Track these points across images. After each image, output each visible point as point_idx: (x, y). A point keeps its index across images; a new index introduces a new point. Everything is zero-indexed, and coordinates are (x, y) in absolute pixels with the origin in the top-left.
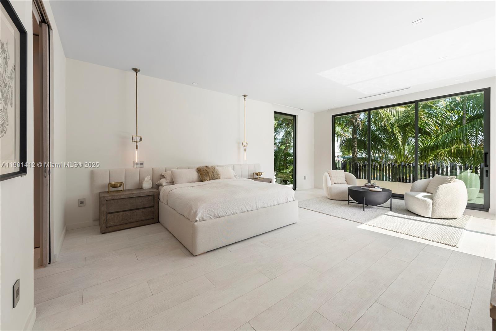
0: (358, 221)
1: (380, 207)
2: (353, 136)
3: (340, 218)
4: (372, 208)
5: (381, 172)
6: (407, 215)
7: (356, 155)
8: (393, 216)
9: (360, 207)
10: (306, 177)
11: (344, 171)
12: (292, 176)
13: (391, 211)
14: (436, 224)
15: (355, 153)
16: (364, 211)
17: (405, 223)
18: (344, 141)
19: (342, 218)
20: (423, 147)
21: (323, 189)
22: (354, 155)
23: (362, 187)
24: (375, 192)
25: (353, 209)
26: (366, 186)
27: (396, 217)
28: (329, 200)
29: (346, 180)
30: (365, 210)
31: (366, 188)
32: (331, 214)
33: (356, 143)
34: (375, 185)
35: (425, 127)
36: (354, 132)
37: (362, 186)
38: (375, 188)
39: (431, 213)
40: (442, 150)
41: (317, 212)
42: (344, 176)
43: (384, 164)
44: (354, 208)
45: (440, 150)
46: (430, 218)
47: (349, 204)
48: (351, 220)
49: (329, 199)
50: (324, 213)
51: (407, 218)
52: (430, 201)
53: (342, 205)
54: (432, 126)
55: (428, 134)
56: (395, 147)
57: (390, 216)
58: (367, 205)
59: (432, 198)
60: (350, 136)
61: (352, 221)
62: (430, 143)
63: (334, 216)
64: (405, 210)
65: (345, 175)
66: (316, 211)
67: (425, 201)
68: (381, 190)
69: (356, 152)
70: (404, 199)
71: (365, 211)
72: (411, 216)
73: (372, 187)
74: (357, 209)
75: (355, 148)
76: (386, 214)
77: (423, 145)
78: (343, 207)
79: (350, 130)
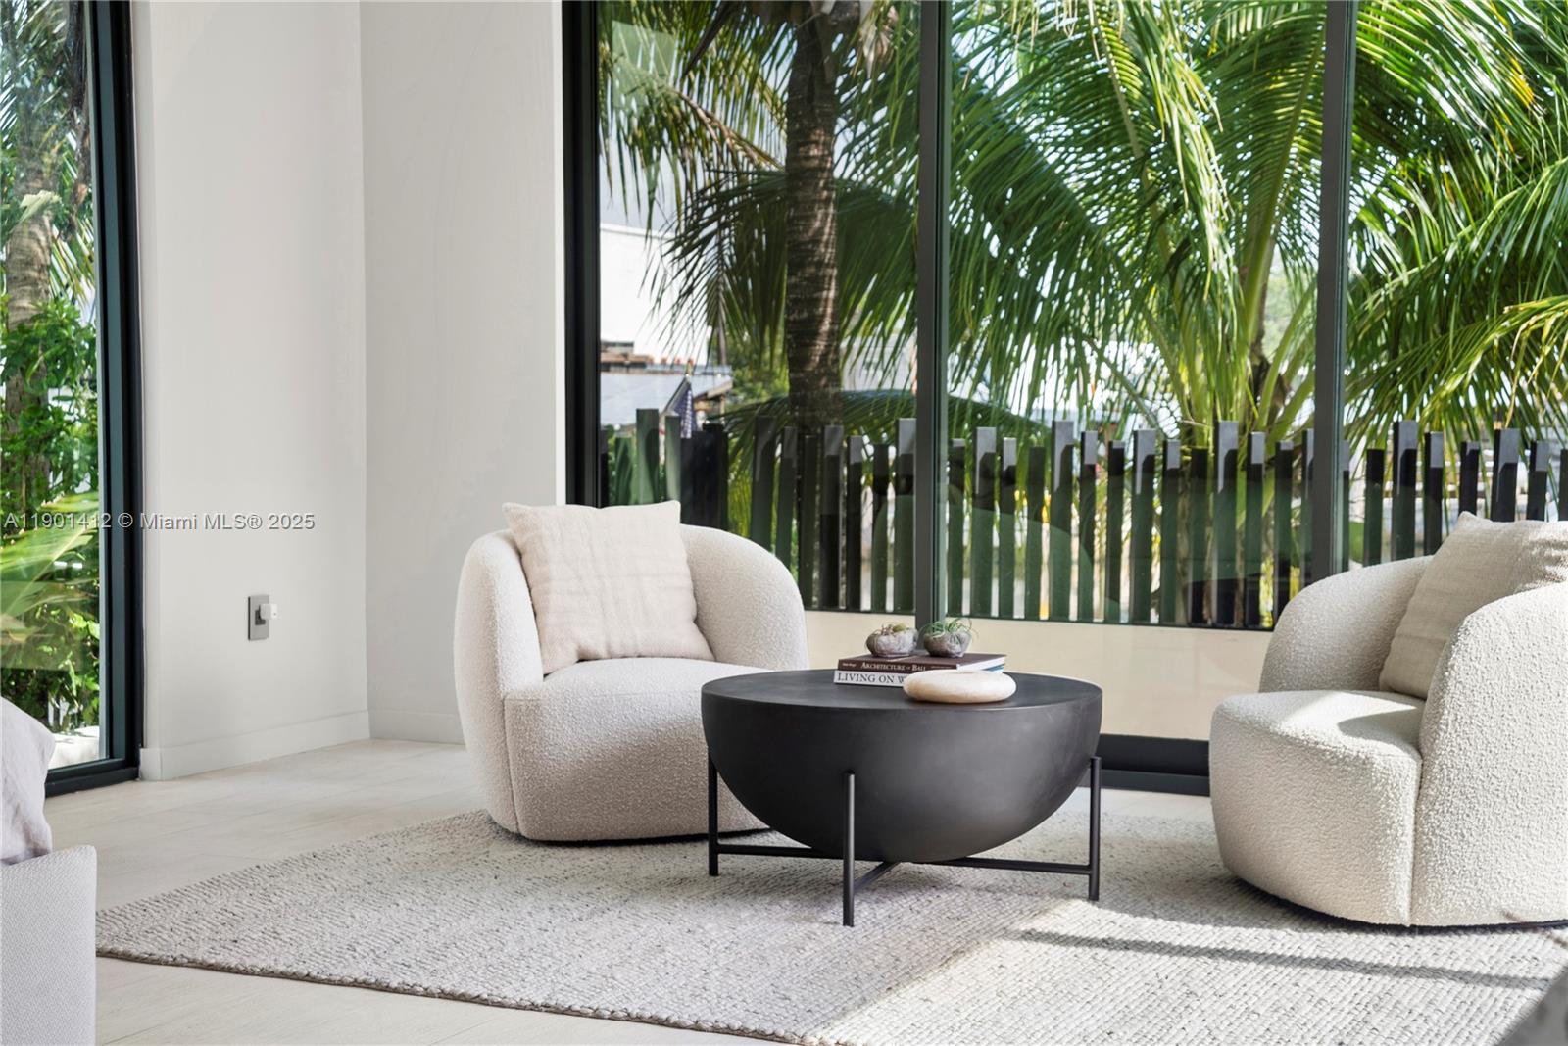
0: (769, 1029)
1: (1004, 873)
2: (797, 141)
3: (597, 1016)
4: (934, 884)
5: (1046, 527)
6: (1219, 922)
7: (824, 356)
8: (1107, 943)
9: (814, 891)
10: (272, 612)
11: (687, 518)
12: (91, 609)
13: (1093, 896)
14: (1436, 973)
15: (816, 334)
16: (848, 920)
17: (1190, 993)
18: (721, 199)
19: (613, 1017)
20: (1404, 277)
21: (459, 744)
22: (807, 360)
23: (841, 677)
24: (949, 714)
25: (745, 914)
26: (877, 657)
27: (1126, 946)
28: (517, 850)
29: (696, 621)
30: (862, 910)
31: (877, 679)
32: (510, 994)
33: (824, 223)
34: (956, 648)
35: (1429, 75)
36: (810, 99)
37: (844, 665)
38: (961, 668)
39: (1405, 876)
40: (1545, 303)
41: (356, 984)
42: (685, 569)
43: (1068, 451)
44: (762, 902)
45: (1533, 304)
46: (1398, 930)
47: (713, 870)
48: (709, 1018)
49: (519, 838)
50: (433, 984)
51: (1214, 953)
52: (1394, 759)
53: (635, 893)
54: (1485, 69)
55: (1452, 145)
56: (1183, 271)
57: (1079, 942)
58: (887, 864)
59: (1413, 735)
60: (773, 142)
61: (716, 1030)
62: (1464, 242)
63: (534, 1007)
64: (1216, 880)
65: (693, 564)
66: (338, 973)
67: (1364, 764)
68: (1008, 688)
69: (826, 327)
70: (1204, 791)
71: (858, 920)
72: (1253, 932)
73: (929, 667)
74: (784, 908)
75: (818, 284)
76: (1041, 924)
77: (1411, 262)
78: (646, 907)
79: (778, 76)
